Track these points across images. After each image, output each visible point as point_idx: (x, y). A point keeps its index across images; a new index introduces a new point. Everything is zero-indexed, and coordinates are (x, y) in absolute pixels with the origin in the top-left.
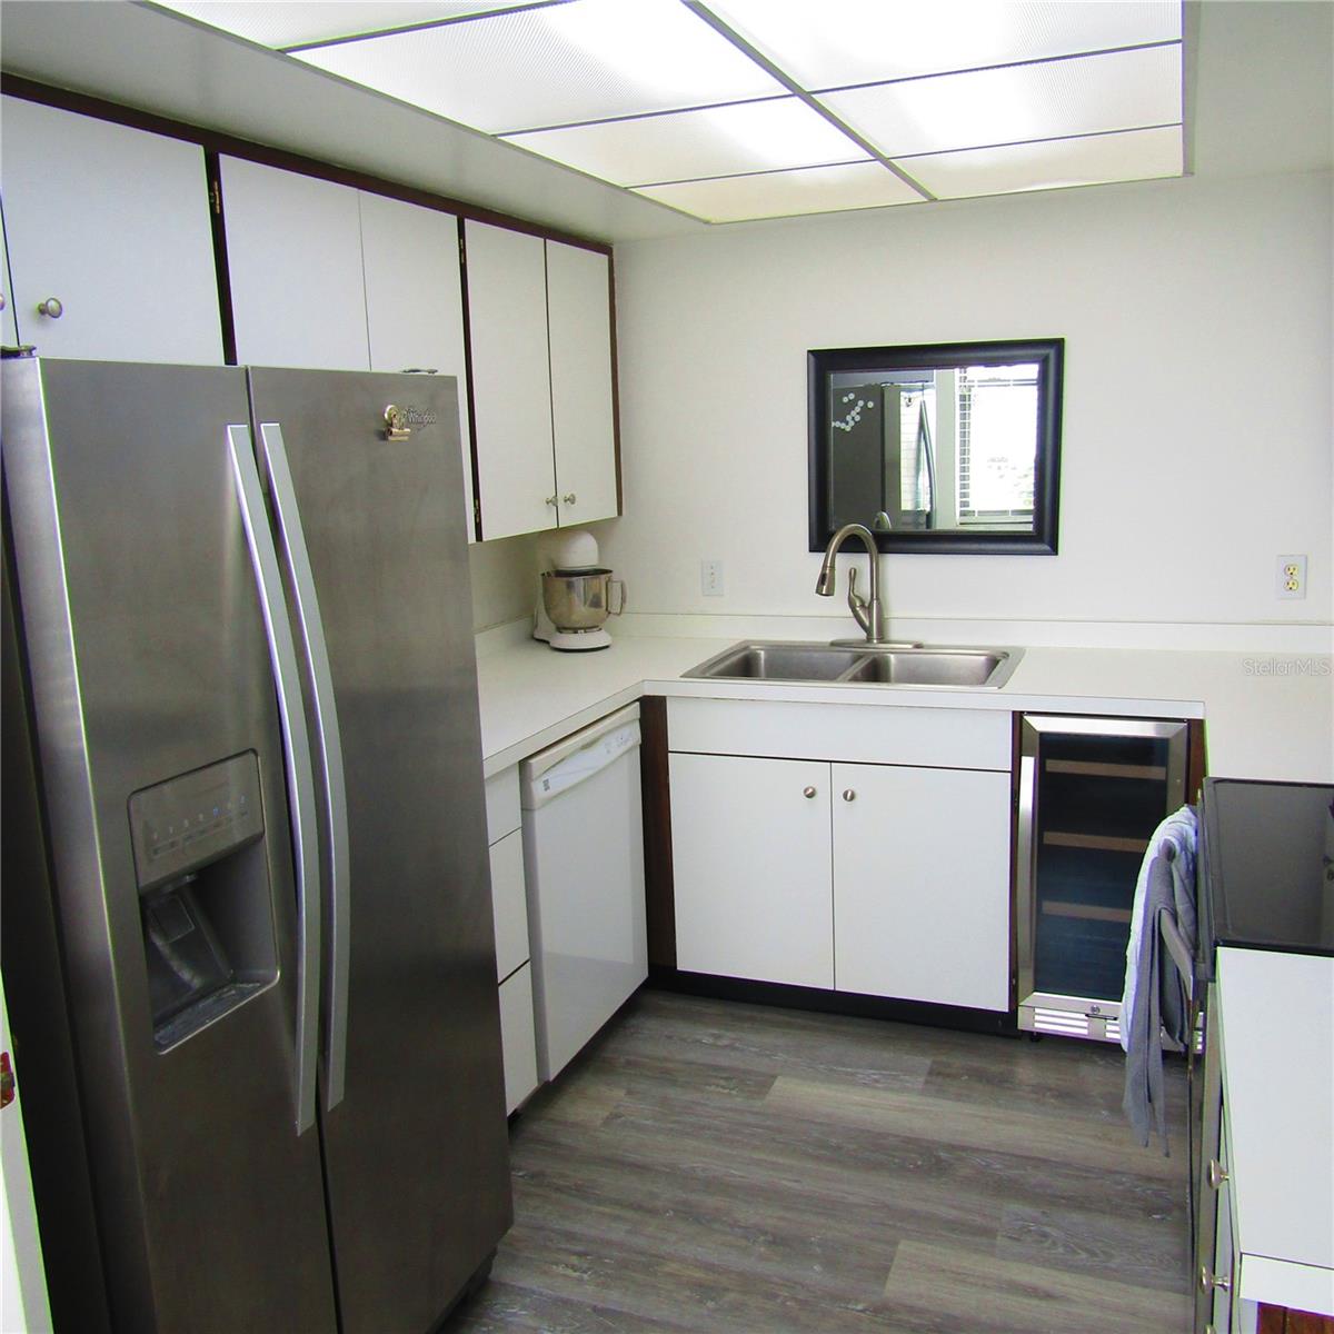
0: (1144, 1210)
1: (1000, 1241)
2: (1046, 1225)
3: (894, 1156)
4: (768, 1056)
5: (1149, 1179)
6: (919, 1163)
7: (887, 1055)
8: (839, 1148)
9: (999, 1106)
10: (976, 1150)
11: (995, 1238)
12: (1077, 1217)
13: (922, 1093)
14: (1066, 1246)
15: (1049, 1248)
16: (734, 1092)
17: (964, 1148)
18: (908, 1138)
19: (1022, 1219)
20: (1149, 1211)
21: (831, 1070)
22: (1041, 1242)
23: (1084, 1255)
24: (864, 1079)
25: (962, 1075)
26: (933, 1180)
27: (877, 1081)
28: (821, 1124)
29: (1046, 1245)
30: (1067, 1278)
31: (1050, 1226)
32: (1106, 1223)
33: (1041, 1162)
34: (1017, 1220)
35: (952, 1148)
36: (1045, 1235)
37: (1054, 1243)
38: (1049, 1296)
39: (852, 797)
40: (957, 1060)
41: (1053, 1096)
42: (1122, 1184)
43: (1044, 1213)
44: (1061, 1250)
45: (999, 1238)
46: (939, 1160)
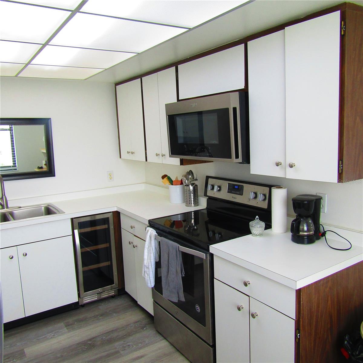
0: (141, 329)
1: (122, 352)
2: (127, 343)
3: (79, 349)
4: (15, 346)
5: (136, 322)
6: (86, 347)
7: (50, 328)
8: (62, 356)
9: (90, 325)
10: (96, 337)
11: (120, 353)
12: (131, 338)
13: (69, 332)
14: (135, 345)
15: (132, 348)
16: (15, 360)
17: (93, 338)
18: (77, 343)
19: (121, 345)
20: (143, 328)
21: (38, 340)
22: (129, 347)
23: (140, 344)
24: (50, 337)
25: (74, 323)
26: (93, 349)
27: (54, 335)
28: (51, 353)
29: (131, 347)
30: (141, 351)
31: (128, 343)
32: (138, 335)
33: (112, 331)
34: (120, 346)
35: (90, 340)
36: (129, 345)
37: (132, 346)
38: (142, 357)
39: (26, 255)
40: (70, 320)
41: (100, 316)
42: (132, 326)
43: (124, 341)
44: (135, 346)
45: (121, 352)
46: (90, 344)
